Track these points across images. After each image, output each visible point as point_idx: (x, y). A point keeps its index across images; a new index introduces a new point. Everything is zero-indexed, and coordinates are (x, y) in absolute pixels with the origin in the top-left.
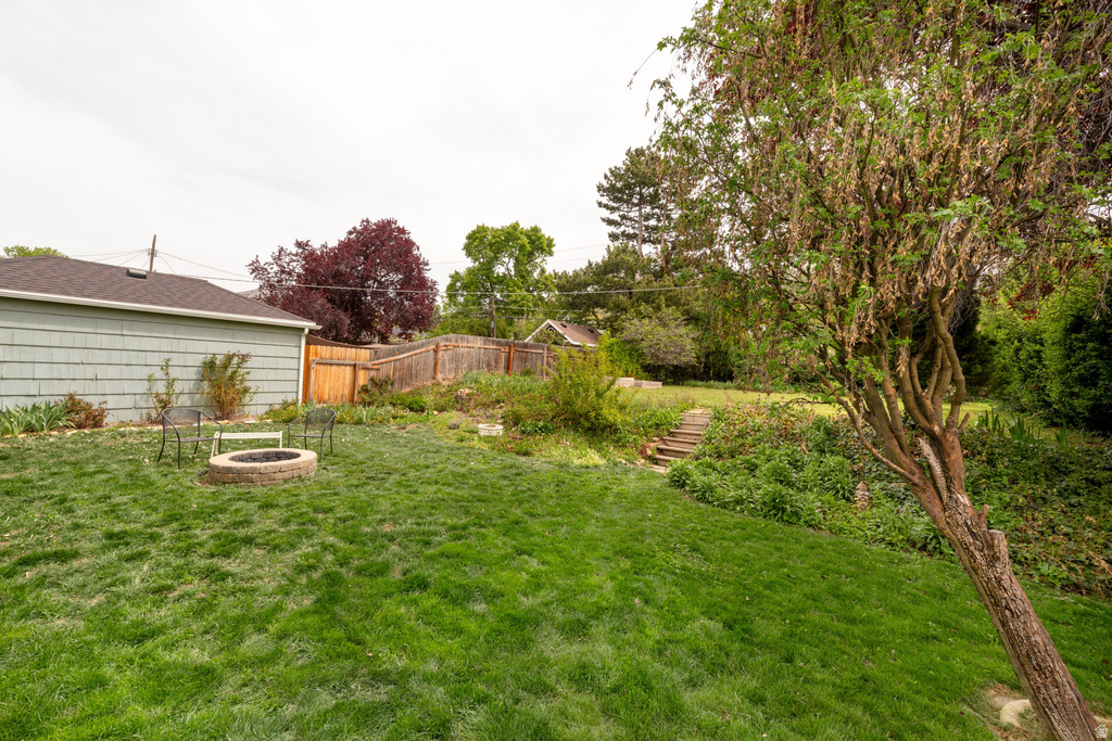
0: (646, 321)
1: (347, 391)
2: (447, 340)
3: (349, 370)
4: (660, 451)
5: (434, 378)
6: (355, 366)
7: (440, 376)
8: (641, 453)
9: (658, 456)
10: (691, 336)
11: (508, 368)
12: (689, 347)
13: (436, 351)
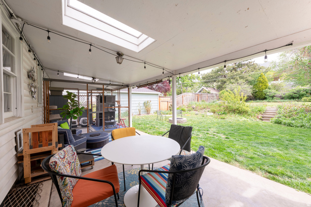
0: (234, 84)
1: (167, 107)
2: (184, 94)
3: (167, 102)
4: (263, 117)
5: (183, 104)
6: (168, 102)
7: (184, 103)
8: (257, 118)
9: (263, 118)
10: (249, 87)
11: (198, 101)
12: (249, 91)
13: (182, 97)
